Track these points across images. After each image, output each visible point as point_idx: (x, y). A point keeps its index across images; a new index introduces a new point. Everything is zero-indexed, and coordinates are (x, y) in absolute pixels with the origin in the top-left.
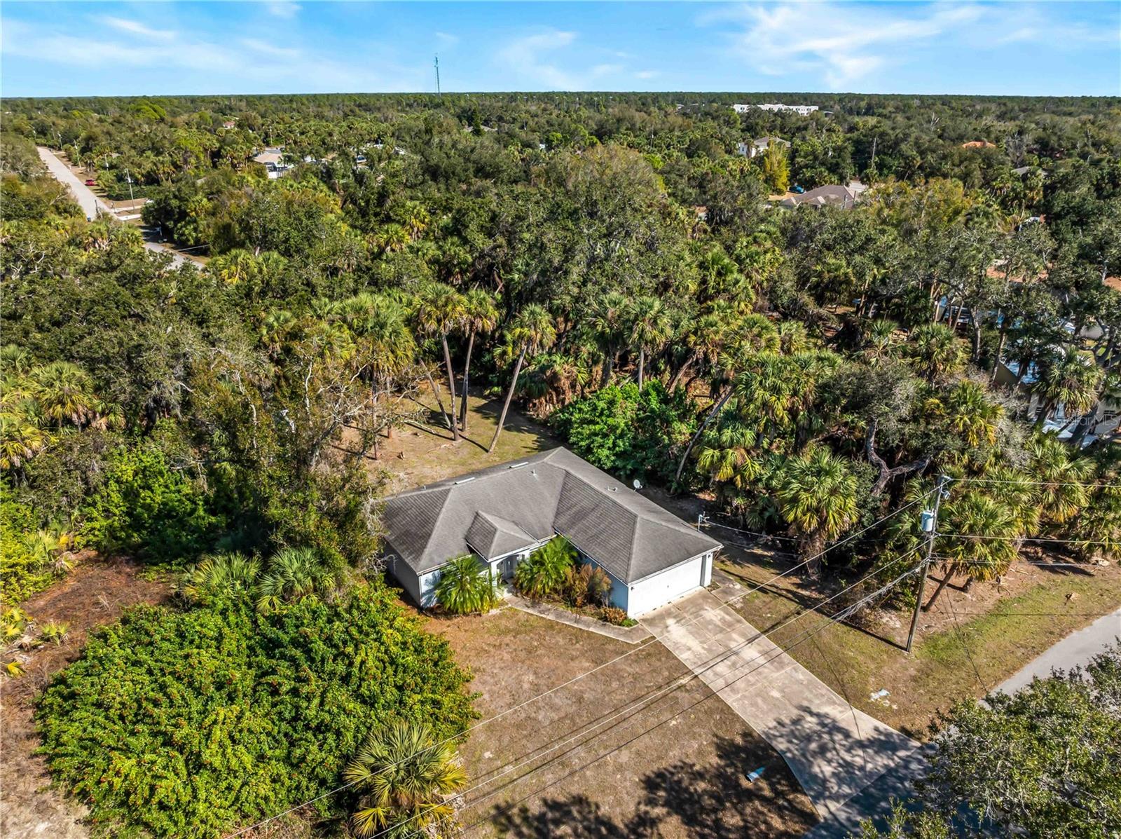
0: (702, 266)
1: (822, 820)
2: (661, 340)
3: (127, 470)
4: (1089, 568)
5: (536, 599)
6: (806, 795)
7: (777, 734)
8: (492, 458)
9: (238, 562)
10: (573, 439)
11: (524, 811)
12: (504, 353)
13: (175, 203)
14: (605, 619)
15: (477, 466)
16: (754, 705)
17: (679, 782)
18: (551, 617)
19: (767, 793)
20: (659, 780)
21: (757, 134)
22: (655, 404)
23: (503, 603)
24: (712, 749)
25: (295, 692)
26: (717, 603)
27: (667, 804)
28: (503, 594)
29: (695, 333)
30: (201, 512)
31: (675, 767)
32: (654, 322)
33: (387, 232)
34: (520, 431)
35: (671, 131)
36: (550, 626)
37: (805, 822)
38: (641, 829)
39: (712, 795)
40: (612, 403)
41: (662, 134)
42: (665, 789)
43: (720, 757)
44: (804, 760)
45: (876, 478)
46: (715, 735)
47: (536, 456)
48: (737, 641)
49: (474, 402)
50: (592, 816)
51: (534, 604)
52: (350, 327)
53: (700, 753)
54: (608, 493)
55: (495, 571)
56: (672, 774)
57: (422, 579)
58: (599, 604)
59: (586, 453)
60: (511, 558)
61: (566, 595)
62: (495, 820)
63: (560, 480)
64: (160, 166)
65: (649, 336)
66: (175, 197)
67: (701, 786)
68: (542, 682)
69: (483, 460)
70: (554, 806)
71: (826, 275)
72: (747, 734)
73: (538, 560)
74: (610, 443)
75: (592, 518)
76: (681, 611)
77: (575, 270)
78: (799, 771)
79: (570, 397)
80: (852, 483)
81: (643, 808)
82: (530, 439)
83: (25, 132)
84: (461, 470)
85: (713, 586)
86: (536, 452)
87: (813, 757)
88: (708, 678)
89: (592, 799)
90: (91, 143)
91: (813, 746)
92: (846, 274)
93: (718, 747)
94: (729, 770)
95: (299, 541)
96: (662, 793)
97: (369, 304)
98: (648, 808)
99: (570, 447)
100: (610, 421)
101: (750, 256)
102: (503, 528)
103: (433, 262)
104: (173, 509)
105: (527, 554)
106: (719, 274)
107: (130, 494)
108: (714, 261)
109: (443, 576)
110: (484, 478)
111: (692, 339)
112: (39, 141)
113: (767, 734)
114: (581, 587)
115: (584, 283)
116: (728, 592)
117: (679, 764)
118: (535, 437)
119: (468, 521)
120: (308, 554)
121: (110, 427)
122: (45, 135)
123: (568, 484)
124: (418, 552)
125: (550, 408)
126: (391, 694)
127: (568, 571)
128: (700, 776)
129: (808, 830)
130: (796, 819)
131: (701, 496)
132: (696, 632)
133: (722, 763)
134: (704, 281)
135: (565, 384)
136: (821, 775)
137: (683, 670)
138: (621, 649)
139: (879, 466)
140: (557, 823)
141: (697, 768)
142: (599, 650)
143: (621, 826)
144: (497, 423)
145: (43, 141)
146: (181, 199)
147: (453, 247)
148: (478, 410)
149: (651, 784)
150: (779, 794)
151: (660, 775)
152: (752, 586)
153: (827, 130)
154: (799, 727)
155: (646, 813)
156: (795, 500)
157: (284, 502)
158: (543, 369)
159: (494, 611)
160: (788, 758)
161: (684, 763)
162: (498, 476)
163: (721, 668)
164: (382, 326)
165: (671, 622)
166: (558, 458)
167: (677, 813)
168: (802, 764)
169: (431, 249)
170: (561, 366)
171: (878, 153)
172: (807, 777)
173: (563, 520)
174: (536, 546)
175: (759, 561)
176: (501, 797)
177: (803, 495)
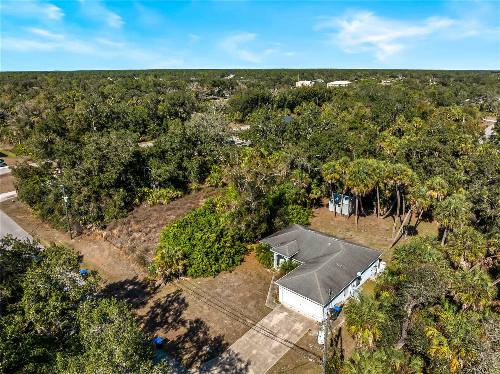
1: (189, 370)
6: (201, 364)
7: (231, 354)
11: (180, 294)
16: (245, 345)
17: (201, 329)
19: (200, 353)
20: (200, 323)
23: (274, 271)
24: (217, 335)
26: (308, 327)
27: (191, 327)
31: (206, 326)
37: (187, 364)
38: (180, 323)
39: (198, 339)
42: (197, 325)
43: (215, 338)
44: (218, 364)
46: (224, 335)
50: (182, 309)
53: (214, 332)
56: (204, 325)
62: (177, 290)
67: (201, 335)
72: (228, 344)
76: (295, 316)
78: (212, 362)
81: (188, 321)
87: (221, 367)
89: (188, 308)
91: (227, 367)
93: (219, 337)
94: (210, 342)
96: (195, 325)
98: (188, 323)
113: (230, 350)
117: (208, 327)
128: (205, 333)
129: (184, 366)
130: (188, 362)
133: (212, 339)
136: (211, 369)
137: (257, 321)
140: (178, 303)
141: (208, 332)
142: (258, 297)
143: (181, 317)
149: (198, 321)
150: (200, 357)
151: (202, 322)
154: (237, 361)
155: (187, 322)
160: (218, 358)
161: (209, 328)
167: (188, 331)
168: (216, 363)
172: (210, 364)
176: (184, 289)
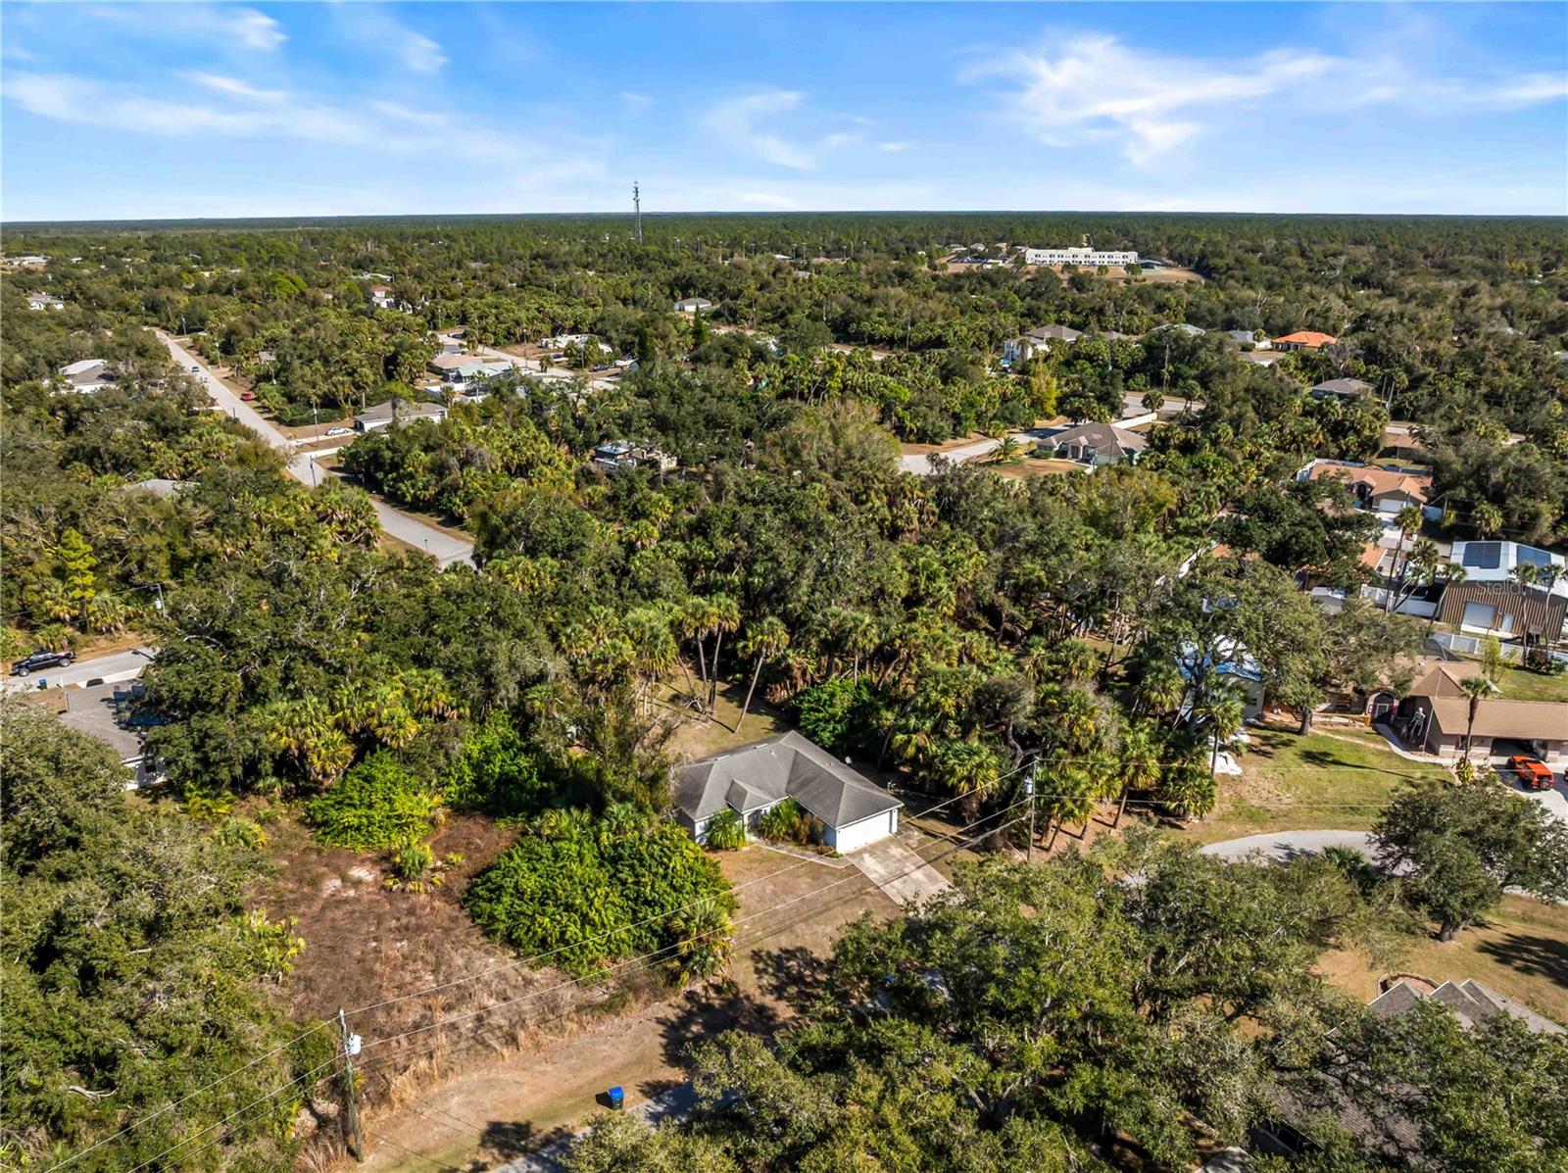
0: (913, 571)
2: (871, 648)
3: (475, 750)
4: (1184, 825)
5: (774, 840)
8: (736, 738)
9: (575, 813)
10: (802, 724)
11: (769, 953)
12: (746, 647)
13: (388, 454)
14: (821, 853)
15: (726, 744)
18: (784, 852)
21: (1039, 319)
22: (865, 696)
23: (751, 843)
25: (637, 883)
26: (899, 844)
28: (751, 838)
29: (900, 637)
30: (535, 779)
32: (865, 634)
33: (637, 528)
34: (760, 714)
35: (932, 320)
36: (784, 857)
40: (832, 695)
41: (920, 324)
45: (1014, 757)
47: (774, 738)
48: (909, 867)
49: (721, 686)
50: (808, 957)
51: (773, 844)
52: (631, 637)
54: (826, 767)
55: (746, 821)
57: (697, 826)
58: (817, 844)
59: (811, 735)
60: (759, 811)
61: (795, 837)
62: (752, 958)
63: (791, 757)
64: (340, 387)
65: (860, 645)
66: (388, 448)
68: (779, 890)
69: (730, 739)
70: (786, 951)
71: (1022, 578)
73: (775, 813)
74: (831, 728)
75: (813, 784)
76: (875, 849)
77: (805, 582)
79: (801, 685)
80: (993, 760)
82: (767, 721)
83: (132, 308)
84: (714, 748)
85: (899, 833)
86: (773, 734)
88: (888, 889)
89: (809, 949)
90: (234, 338)
92: (1039, 577)
95: (623, 798)
97: (644, 619)
99: (799, 729)
100: (831, 710)
101: (956, 562)
102: (752, 791)
103: (682, 559)
104: (514, 777)
105: (768, 810)
106: (928, 578)
107: (477, 767)
108: (925, 567)
109: (712, 823)
110: (736, 756)
111: (898, 642)
112: (149, 319)
114: (805, 830)
115: (813, 592)
116: (908, 837)
118: (771, 719)
119: (727, 786)
120: (630, 806)
121: (460, 717)
122: (156, 311)
123: (797, 761)
124: (694, 807)
125: (784, 693)
126: (688, 886)
127: (796, 820)
131: (902, 769)
132: (882, 862)
134: (915, 585)
135: (797, 673)
137: (871, 883)
138: (832, 873)
139: (1015, 749)
140: (788, 960)
142: (816, 872)
144: (741, 706)
145: (155, 320)
146: (395, 451)
147: (699, 547)
148: (723, 694)
152: (927, 833)
153: (1128, 313)
156: (952, 772)
157: (615, 773)
158: (778, 661)
159: (745, 849)
162: (747, 754)
163: (896, 883)
164: (656, 637)
165: (866, 856)
166: (791, 741)
169: (680, 550)
170: (794, 659)
171: (1172, 361)
173: (793, 786)
174: (774, 803)
175: (935, 816)
176: (755, 948)
177: (957, 768)
